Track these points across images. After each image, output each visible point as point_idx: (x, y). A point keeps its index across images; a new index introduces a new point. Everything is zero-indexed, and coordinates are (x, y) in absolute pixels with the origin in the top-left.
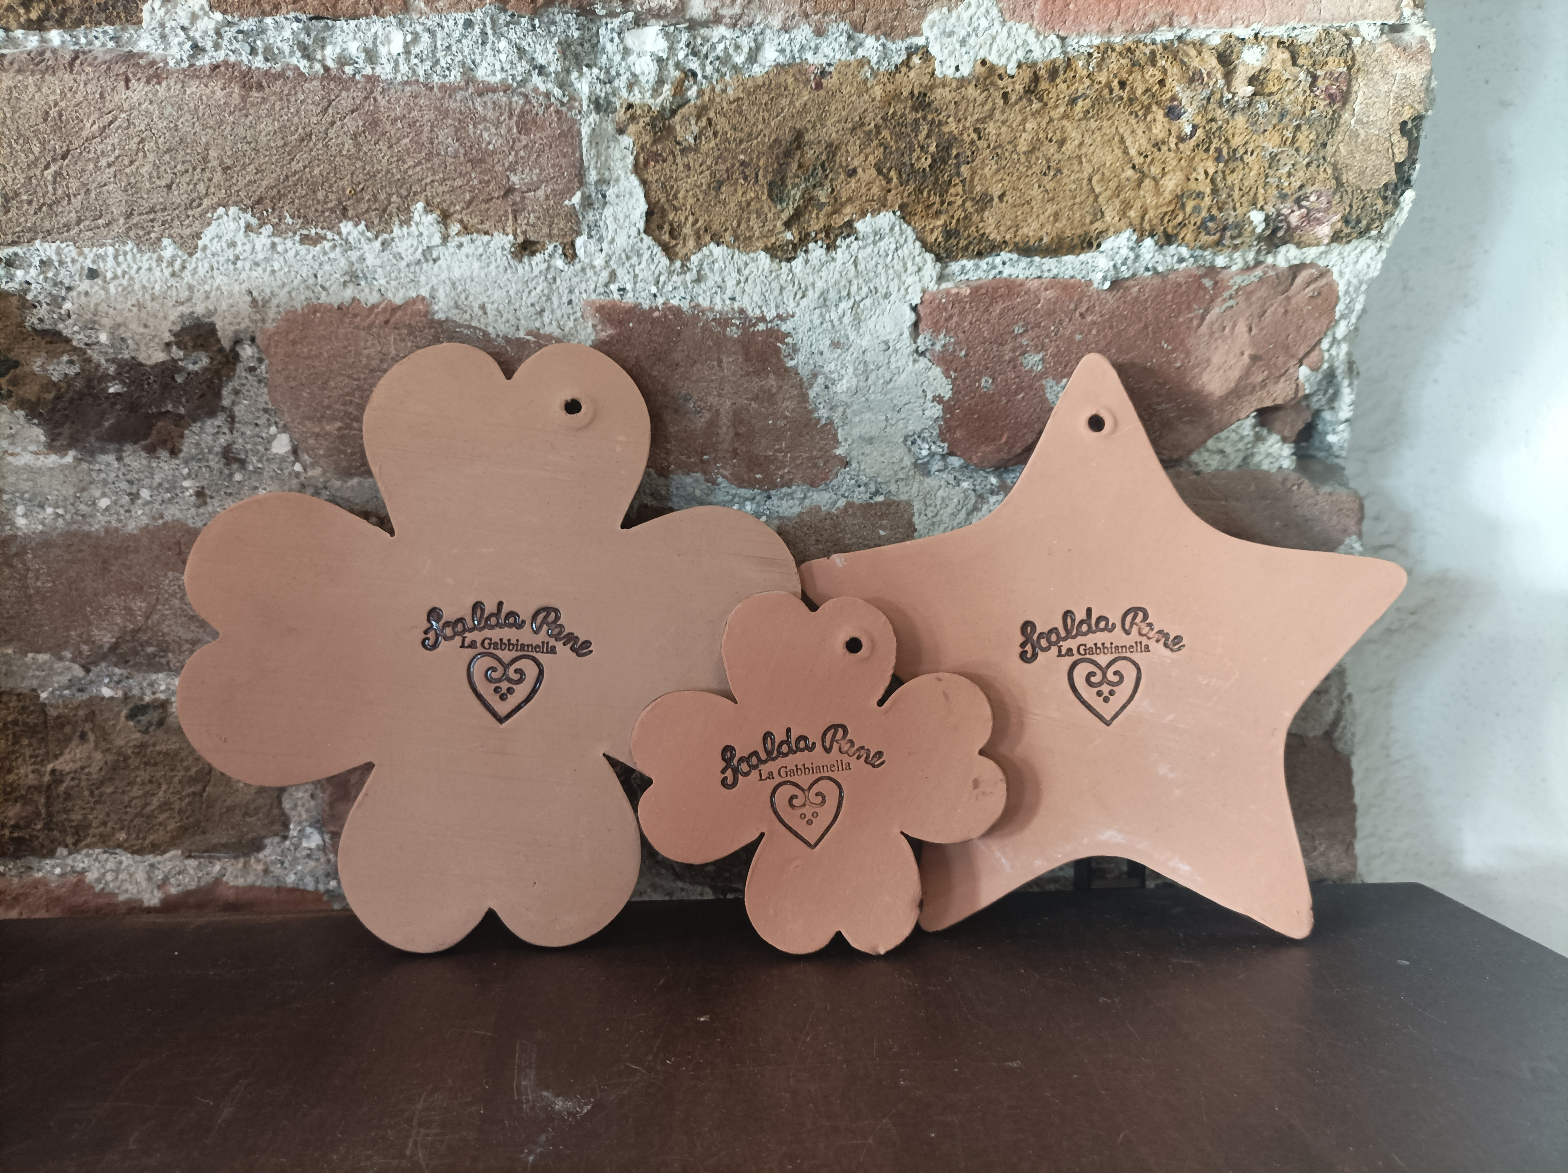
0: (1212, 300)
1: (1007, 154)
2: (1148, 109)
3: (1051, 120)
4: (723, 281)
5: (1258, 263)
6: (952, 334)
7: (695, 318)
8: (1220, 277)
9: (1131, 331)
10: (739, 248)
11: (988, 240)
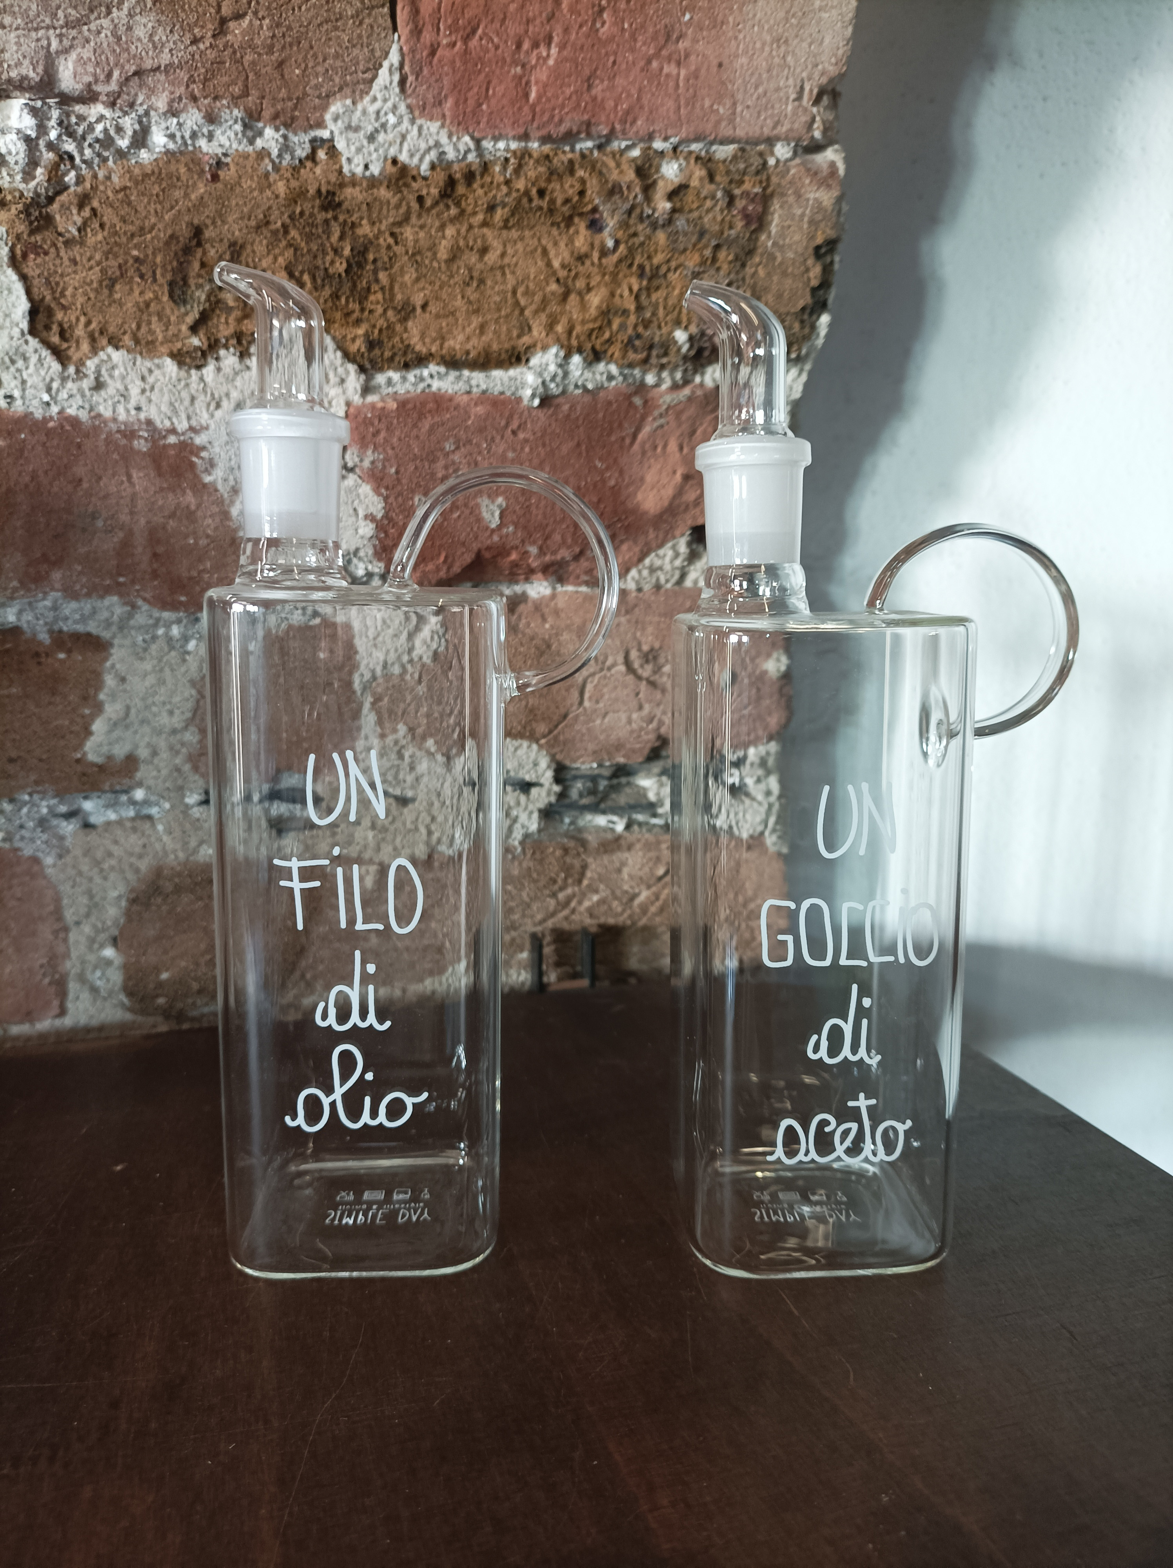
0: (643, 418)
1: (427, 262)
2: (569, 221)
3: (471, 227)
4: (127, 389)
5: (686, 382)
6: (381, 449)
7: (96, 429)
8: (650, 395)
9: (565, 449)
10: (141, 354)
11: (413, 351)
